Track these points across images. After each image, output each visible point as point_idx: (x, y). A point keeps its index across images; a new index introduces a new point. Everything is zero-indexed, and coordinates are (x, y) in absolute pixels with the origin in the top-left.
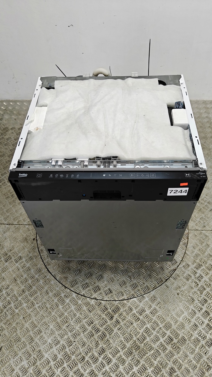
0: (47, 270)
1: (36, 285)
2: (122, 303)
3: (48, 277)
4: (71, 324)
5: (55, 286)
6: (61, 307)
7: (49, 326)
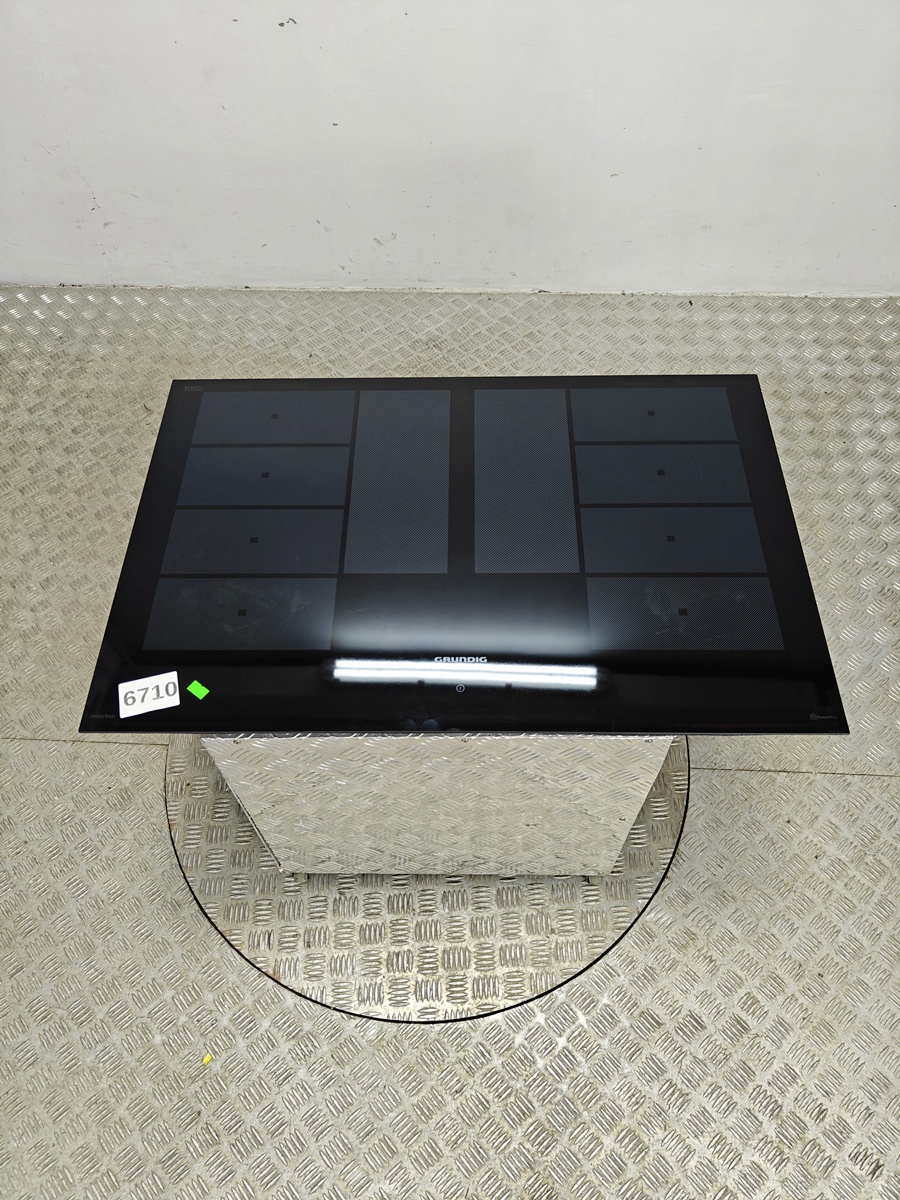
4: (275, 1106)
5: (224, 968)
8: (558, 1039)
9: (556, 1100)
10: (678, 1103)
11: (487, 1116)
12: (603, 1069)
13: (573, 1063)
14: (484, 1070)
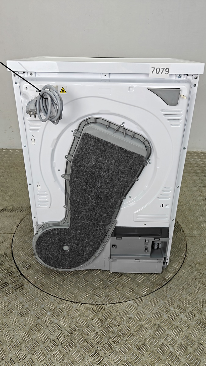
0: (19, 273)
1: (3, 290)
2: (114, 307)
3: (19, 281)
4: (45, 332)
6: (32, 313)
7: (13, 336)
8: (154, 308)
9: (156, 327)
10: (203, 326)
11: (130, 333)
12: (172, 317)
13: (161, 315)
14: (127, 318)
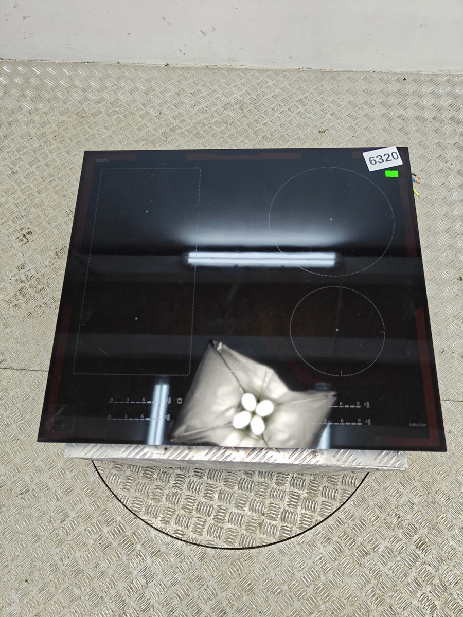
0: (98, 476)
2: (247, 556)
5: (114, 513)
10: (376, 602)
